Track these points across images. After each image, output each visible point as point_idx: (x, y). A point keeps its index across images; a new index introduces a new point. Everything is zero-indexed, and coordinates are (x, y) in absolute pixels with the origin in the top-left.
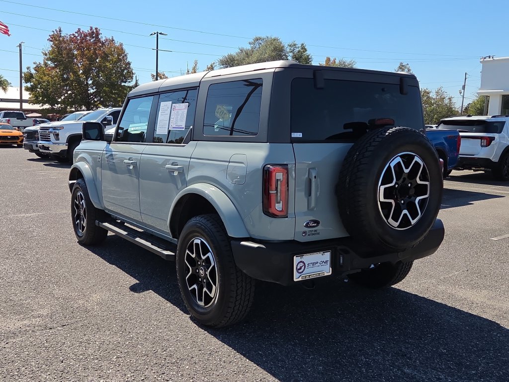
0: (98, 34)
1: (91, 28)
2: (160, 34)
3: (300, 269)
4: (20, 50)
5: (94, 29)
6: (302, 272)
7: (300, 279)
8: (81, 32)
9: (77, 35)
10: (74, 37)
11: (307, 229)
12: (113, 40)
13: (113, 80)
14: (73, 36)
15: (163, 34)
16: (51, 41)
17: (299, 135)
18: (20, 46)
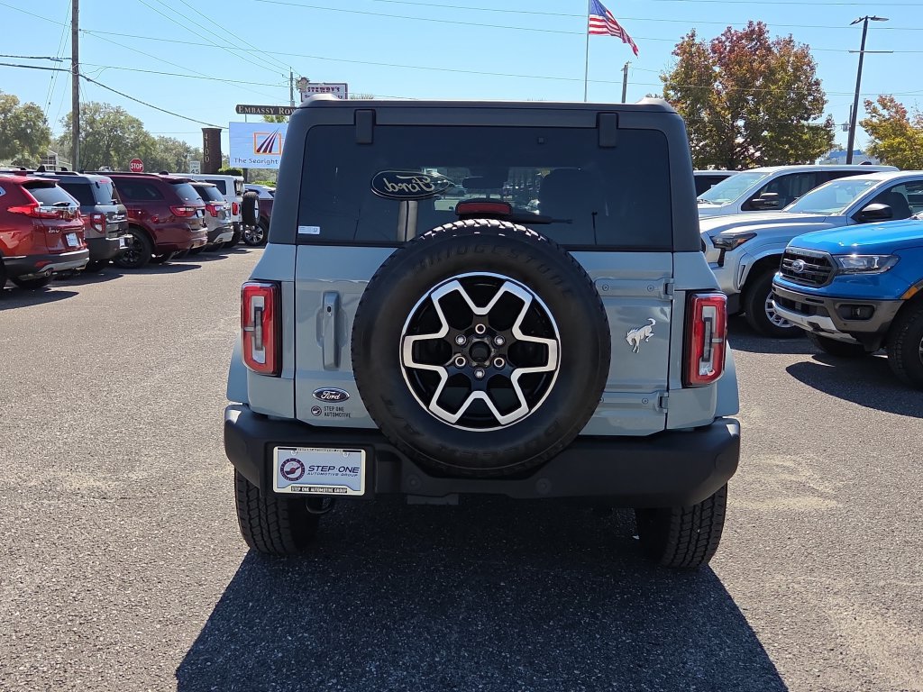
0: (761, 32)
1: (751, 23)
2: (872, 19)
3: (293, 471)
4: (625, 76)
5: (755, 23)
6: (297, 479)
7: (288, 490)
8: (733, 32)
9: (724, 38)
10: (719, 42)
11: (322, 404)
12: (791, 41)
13: (782, 116)
14: (717, 42)
15: (878, 19)
16: (677, 54)
17: (315, 230)
18: (626, 69)
